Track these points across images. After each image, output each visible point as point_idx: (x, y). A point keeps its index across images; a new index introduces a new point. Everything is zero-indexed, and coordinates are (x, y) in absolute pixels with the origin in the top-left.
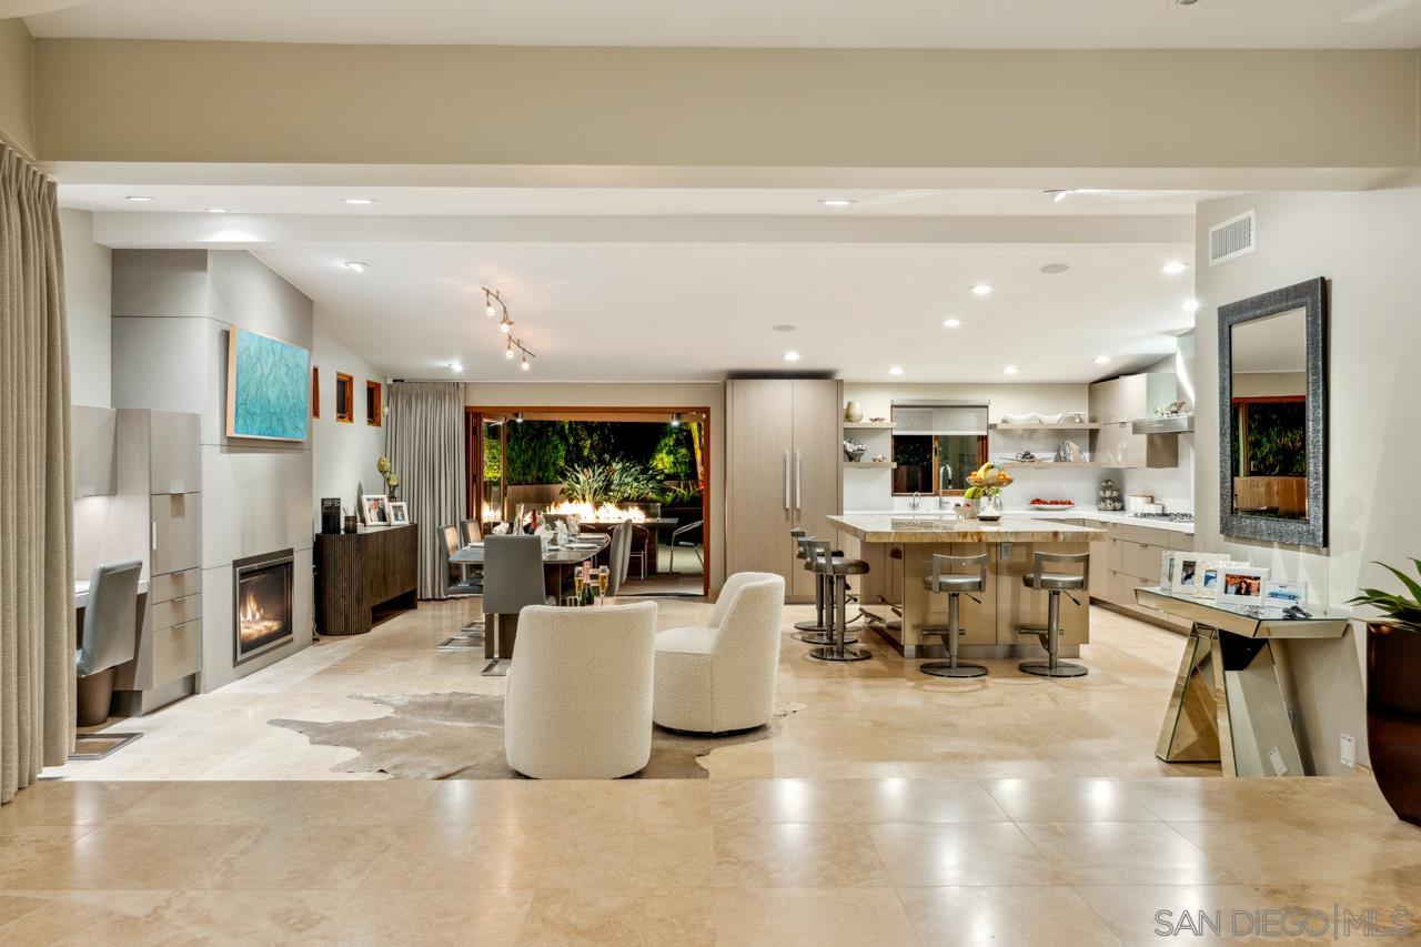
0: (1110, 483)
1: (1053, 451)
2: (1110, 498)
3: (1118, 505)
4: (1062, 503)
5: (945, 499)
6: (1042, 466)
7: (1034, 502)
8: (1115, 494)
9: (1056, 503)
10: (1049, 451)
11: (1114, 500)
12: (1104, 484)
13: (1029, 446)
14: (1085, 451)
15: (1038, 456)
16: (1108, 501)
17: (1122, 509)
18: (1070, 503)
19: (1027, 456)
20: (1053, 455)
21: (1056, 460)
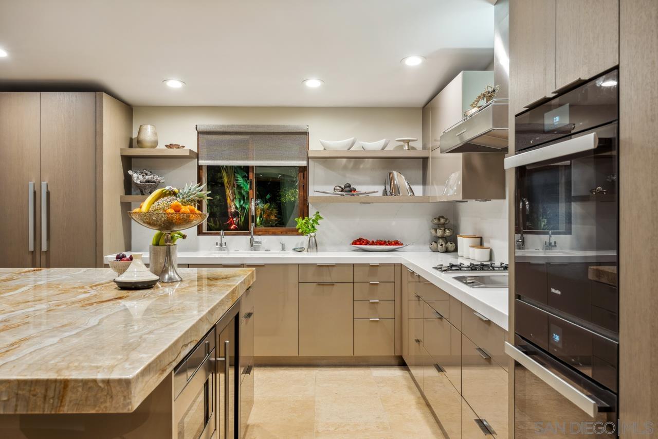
0: (442, 221)
1: (380, 184)
2: (443, 237)
3: (451, 246)
4: (390, 243)
5: (257, 238)
6: (368, 201)
7: (355, 243)
8: (448, 233)
9: (384, 243)
10: (374, 184)
11: (446, 239)
12: (436, 221)
13: (351, 178)
14: (417, 184)
15: (360, 189)
16: (441, 241)
17: (456, 250)
18: (397, 243)
19: (348, 189)
20: (380, 189)
21: (385, 193)
